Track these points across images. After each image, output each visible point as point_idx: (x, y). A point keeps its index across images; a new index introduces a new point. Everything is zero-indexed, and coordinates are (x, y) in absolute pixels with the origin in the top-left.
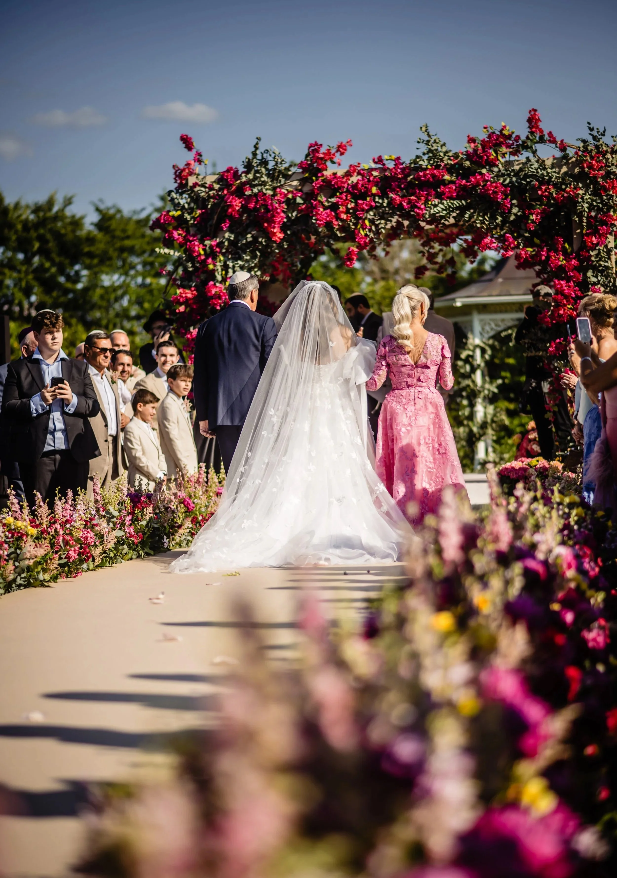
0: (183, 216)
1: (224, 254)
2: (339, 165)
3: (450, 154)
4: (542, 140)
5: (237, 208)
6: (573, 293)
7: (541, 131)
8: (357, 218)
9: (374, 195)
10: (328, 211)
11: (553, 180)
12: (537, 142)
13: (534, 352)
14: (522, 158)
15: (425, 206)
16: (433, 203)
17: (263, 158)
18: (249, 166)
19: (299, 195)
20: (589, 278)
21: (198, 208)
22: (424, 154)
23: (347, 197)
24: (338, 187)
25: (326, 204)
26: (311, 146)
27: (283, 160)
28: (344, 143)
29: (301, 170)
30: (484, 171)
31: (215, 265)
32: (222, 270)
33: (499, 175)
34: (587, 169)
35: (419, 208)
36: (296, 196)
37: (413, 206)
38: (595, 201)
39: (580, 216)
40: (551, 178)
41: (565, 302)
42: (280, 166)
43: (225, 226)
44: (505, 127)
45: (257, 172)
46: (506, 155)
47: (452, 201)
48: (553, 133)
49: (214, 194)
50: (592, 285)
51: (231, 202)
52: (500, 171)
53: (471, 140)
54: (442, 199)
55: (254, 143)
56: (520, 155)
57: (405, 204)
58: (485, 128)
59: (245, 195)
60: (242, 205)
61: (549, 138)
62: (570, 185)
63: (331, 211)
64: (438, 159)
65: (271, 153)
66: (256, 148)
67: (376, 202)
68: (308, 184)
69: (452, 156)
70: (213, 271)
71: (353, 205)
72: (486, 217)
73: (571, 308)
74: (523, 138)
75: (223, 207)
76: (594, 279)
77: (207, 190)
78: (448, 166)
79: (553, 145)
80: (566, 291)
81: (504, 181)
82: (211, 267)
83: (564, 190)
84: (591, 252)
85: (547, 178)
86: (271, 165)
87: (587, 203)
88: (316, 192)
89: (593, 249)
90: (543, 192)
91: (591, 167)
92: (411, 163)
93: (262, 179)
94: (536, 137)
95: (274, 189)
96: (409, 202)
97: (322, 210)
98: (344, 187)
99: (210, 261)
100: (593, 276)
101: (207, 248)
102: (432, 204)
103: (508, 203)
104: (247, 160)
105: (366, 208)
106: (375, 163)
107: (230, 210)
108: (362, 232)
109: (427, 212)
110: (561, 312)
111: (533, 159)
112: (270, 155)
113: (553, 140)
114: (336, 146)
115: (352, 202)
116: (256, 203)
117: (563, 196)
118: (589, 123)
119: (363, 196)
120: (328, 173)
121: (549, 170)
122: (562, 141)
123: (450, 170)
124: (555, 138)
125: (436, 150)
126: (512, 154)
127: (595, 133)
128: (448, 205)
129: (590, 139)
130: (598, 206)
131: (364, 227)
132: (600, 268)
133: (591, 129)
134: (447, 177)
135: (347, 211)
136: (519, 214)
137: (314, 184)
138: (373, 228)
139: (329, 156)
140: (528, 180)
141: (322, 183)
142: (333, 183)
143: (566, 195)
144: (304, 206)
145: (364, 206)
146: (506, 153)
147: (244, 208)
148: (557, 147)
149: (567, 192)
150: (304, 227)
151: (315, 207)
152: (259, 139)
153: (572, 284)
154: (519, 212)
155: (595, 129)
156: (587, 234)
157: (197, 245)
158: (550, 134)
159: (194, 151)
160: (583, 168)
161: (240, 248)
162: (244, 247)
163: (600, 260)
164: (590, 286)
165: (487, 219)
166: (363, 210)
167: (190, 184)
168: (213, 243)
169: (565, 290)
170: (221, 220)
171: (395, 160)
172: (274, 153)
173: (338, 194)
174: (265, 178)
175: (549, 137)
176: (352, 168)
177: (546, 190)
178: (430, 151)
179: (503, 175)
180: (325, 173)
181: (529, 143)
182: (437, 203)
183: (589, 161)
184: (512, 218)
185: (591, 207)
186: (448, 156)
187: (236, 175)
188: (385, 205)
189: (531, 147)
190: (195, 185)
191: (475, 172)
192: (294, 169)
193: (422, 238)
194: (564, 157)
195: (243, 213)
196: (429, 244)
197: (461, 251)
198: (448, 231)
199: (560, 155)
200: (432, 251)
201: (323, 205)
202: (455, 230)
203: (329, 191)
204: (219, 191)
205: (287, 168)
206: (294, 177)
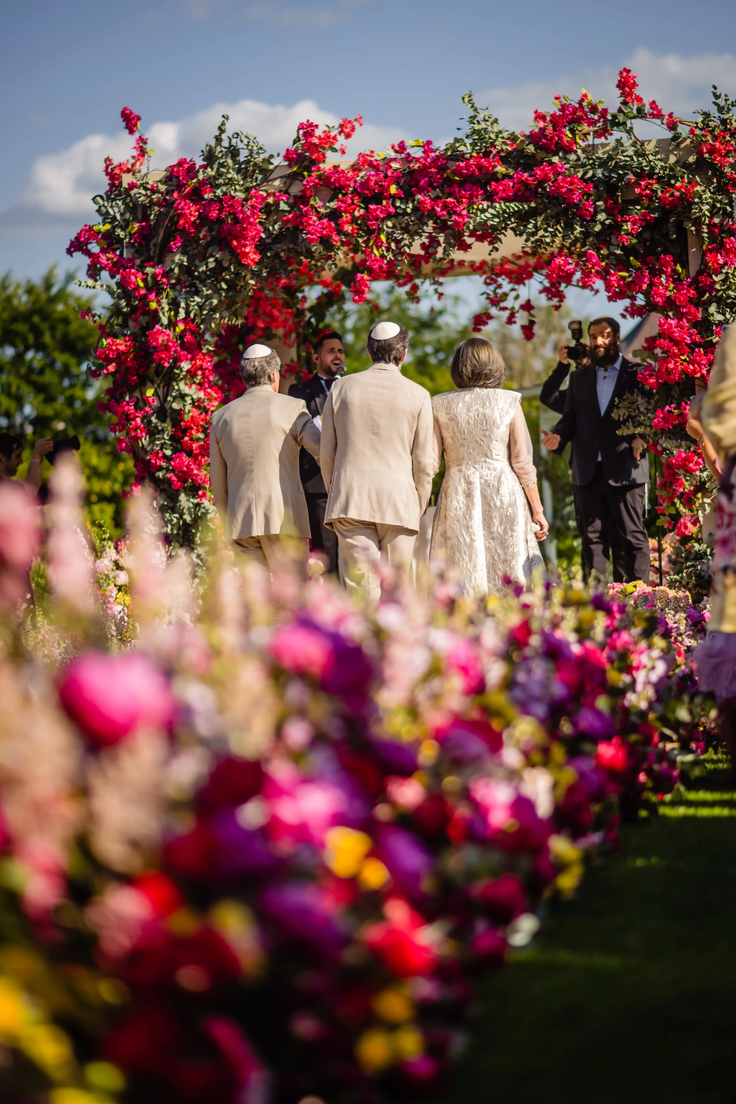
0: (114, 232)
1: (173, 287)
2: (343, 152)
3: (505, 135)
4: (641, 114)
5: (192, 219)
6: (688, 338)
7: (639, 99)
8: (369, 232)
9: (394, 197)
10: (325, 221)
11: (657, 171)
12: (634, 117)
13: (632, 428)
14: (611, 140)
15: (469, 211)
16: (480, 207)
17: (231, 146)
18: (210, 157)
19: (284, 198)
20: (712, 315)
21: (135, 219)
22: (467, 137)
23: (353, 200)
24: (340, 186)
25: (322, 210)
26: (301, 127)
27: (261, 148)
28: (352, 119)
29: (286, 163)
30: (555, 159)
31: (159, 302)
32: (170, 310)
33: (578, 165)
34: (706, 155)
35: (460, 215)
36: (279, 200)
37: (451, 211)
38: (720, 202)
39: (698, 222)
40: (653, 168)
41: (676, 351)
42: (256, 156)
43: (176, 244)
44: (586, 96)
45: (222, 165)
46: (588, 137)
47: (508, 204)
48: (657, 103)
49: (158, 198)
50: (717, 326)
51: (183, 209)
52: (579, 159)
53: (539, 117)
54: (493, 201)
55: (219, 124)
56: (609, 137)
57: (438, 209)
58: (557, 98)
59: (204, 199)
60: (200, 213)
61: (651, 111)
62: (682, 178)
63: (330, 220)
64: (486, 143)
65: (243, 138)
66: (221, 130)
67: (396, 208)
68: (298, 182)
69: (508, 139)
70: (156, 311)
71: (362, 211)
72: (558, 227)
73: (685, 360)
74: (613, 110)
75: (172, 218)
76: (719, 317)
77: (149, 192)
78: (503, 154)
79: (658, 121)
80: (677, 334)
81: (585, 174)
82: (153, 305)
83: (673, 186)
84: (714, 276)
85: (647, 168)
86: (243, 154)
87: (707, 204)
88: (308, 193)
89: (717, 273)
90: (643, 190)
91: (712, 151)
92: (447, 150)
93: (229, 176)
94: (632, 109)
95: (247, 190)
96: (445, 207)
97: (315, 218)
98: (349, 186)
99: (153, 296)
100: (718, 312)
101: (149, 278)
102: (478, 209)
103: (590, 206)
104: (208, 148)
105: (382, 216)
106: (396, 152)
107: (181, 222)
108: (375, 251)
109: (471, 221)
110: (671, 366)
111: (627, 142)
112: (242, 141)
113: (657, 114)
114: (337, 125)
115: (361, 207)
116: (220, 211)
117: (672, 195)
118: (715, 88)
119: (377, 199)
120: (326, 166)
121: (651, 158)
122: (671, 115)
123: (505, 159)
124: (660, 111)
125: (485, 130)
126: (598, 134)
127: (721, 102)
128: (501, 208)
129: (714, 111)
130: (725, 210)
131: (378, 244)
132: (729, 301)
133: (717, 97)
134: (500, 169)
135: (353, 220)
136: (607, 222)
137: (305, 183)
138: (393, 245)
139: (328, 140)
140: (621, 172)
141: (317, 181)
142: (332, 180)
143: (677, 194)
144: (290, 216)
145: (378, 213)
146: (589, 134)
147: (203, 217)
148: (663, 123)
149: (678, 189)
150: (291, 246)
151: (306, 214)
152: (226, 117)
153: (685, 323)
154: (607, 219)
155: (723, 96)
156: (710, 251)
157: (133, 274)
158: (654, 105)
159: (137, 135)
160: (700, 153)
161: (198, 278)
162: (203, 277)
163: (729, 288)
164: (714, 328)
165: (561, 230)
166: (377, 219)
167: (125, 185)
168: (158, 271)
169: (674, 332)
170: (169, 236)
171: (423, 147)
172: (247, 137)
173: (340, 196)
174: (232, 174)
175: (652, 108)
176: (361, 159)
177: (647, 187)
178: (474, 132)
179: (584, 165)
180: (322, 166)
181: (621, 118)
182: (485, 207)
183: (711, 142)
184: (598, 228)
185: (714, 211)
186: (503, 138)
187: (191, 170)
188: (409, 211)
189: (624, 124)
190: (132, 186)
191: (542, 161)
192: (276, 161)
193: (484, 273)
194: (675, 138)
195: (201, 225)
196: (495, 281)
197: (541, 292)
198: (522, 262)
199: (669, 135)
200: (499, 291)
201: (318, 212)
202: (532, 261)
203: (327, 193)
204: (166, 194)
205: (267, 159)
206: (276, 174)
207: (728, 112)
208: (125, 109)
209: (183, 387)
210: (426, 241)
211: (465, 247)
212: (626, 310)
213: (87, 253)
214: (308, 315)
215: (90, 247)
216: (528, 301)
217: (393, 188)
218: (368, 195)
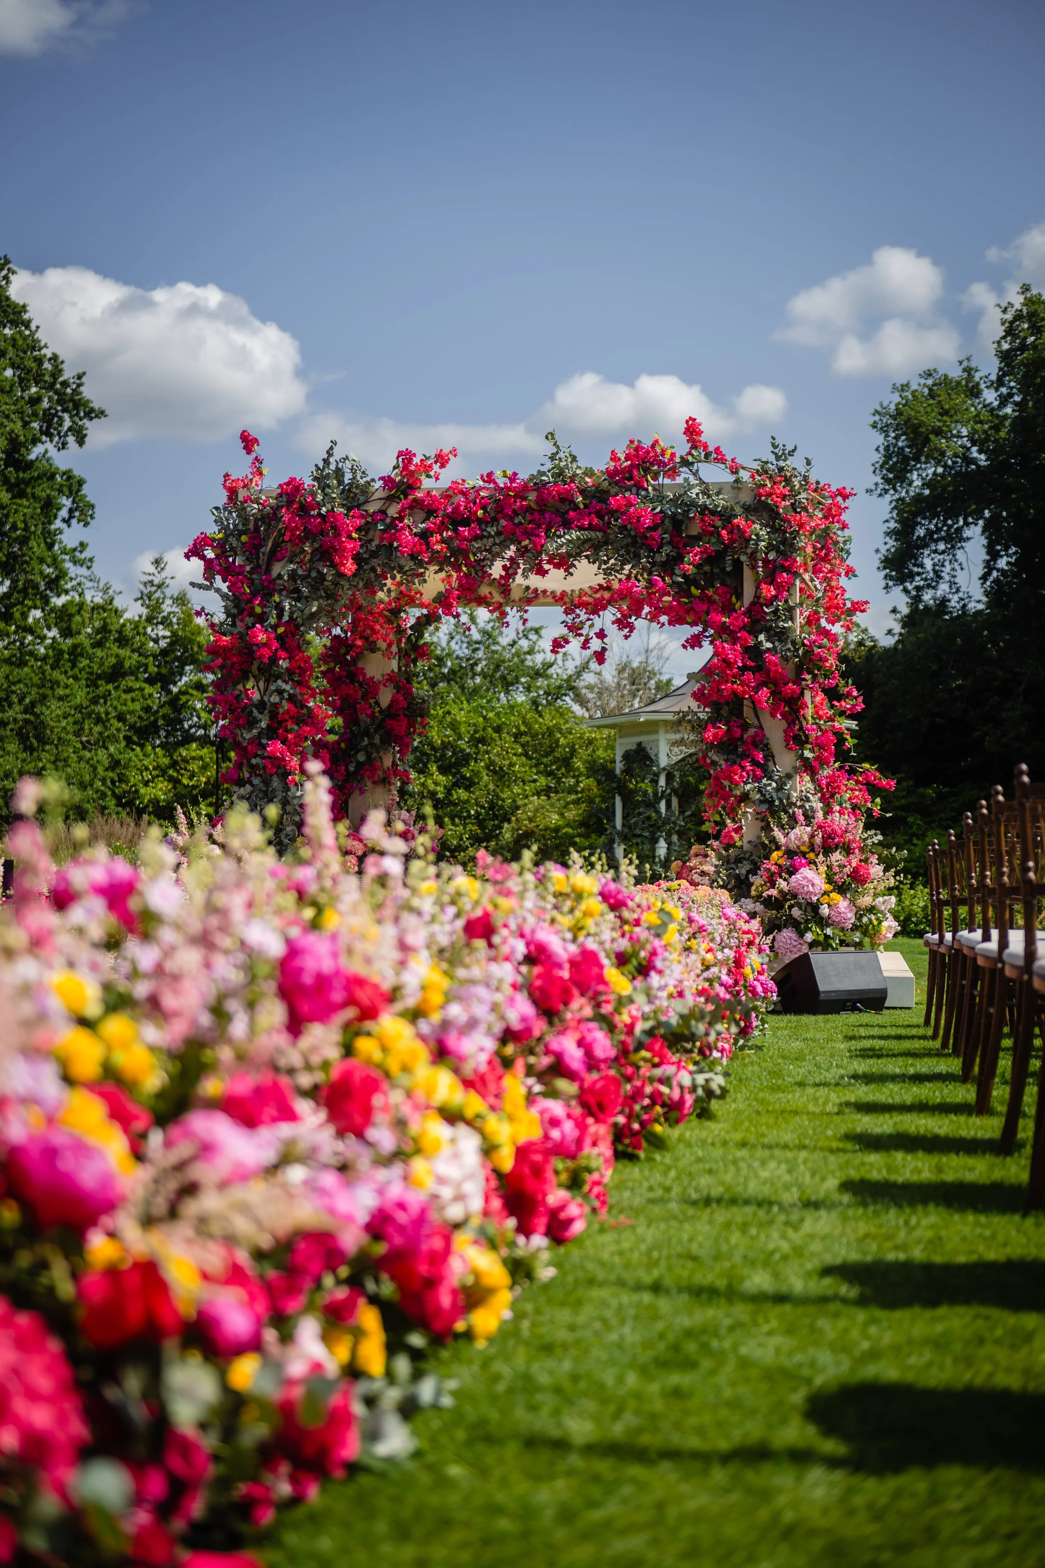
0: (228, 540)
1: (279, 592)
2: (437, 479)
3: (584, 471)
4: (707, 458)
5: (300, 533)
6: (740, 663)
7: (706, 444)
8: (458, 552)
9: (480, 522)
10: (416, 539)
11: (719, 509)
12: (701, 461)
14: (679, 480)
15: (547, 536)
16: (558, 532)
17: (337, 468)
18: (318, 478)
19: (382, 517)
21: (247, 530)
22: (549, 471)
23: (443, 523)
24: (432, 509)
25: (416, 530)
26: (400, 454)
27: (364, 473)
28: (446, 450)
29: (386, 487)
30: (628, 494)
31: (266, 607)
32: (275, 613)
33: (648, 500)
34: (764, 498)
35: (539, 538)
36: (378, 518)
39: (754, 557)
40: (716, 507)
41: (729, 674)
42: (359, 479)
43: (282, 554)
44: (657, 442)
45: (327, 485)
46: (657, 477)
47: (582, 532)
48: (722, 449)
49: (269, 512)
50: (765, 652)
51: (290, 523)
52: (649, 496)
53: (615, 457)
54: (569, 528)
55: (328, 448)
56: (675, 477)
57: (520, 535)
58: (631, 441)
59: (311, 516)
60: (305, 527)
61: (716, 456)
63: (422, 539)
64: (566, 478)
65: (348, 462)
66: (330, 453)
67: (482, 530)
68: (394, 504)
69: (586, 475)
70: (263, 613)
71: (451, 532)
74: (681, 453)
75: (280, 530)
76: (769, 645)
77: (261, 506)
78: (581, 489)
79: (723, 466)
81: (653, 509)
82: (259, 608)
83: (732, 524)
84: (766, 607)
85: (712, 507)
86: (348, 477)
87: (764, 543)
88: (404, 514)
89: (769, 605)
90: (707, 528)
91: (771, 494)
92: (530, 480)
93: (334, 496)
94: (699, 453)
95: (349, 509)
96: (526, 532)
97: (408, 537)
98: (441, 510)
99: (259, 600)
101: (257, 584)
102: (555, 535)
103: (657, 538)
104: (318, 469)
105: (469, 538)
106: (484, 481)
107: (289, 536)
108: (464, 568)
109: (549, 546)
110: (723, 687)
111: (693, 482)
112: (347, 465)
113: (721, 459)
114: (434, 455)
115: (450, 529)
118: (773, 438)
119: (466, 522)
120: (421, 491)
121: (714, 497)
122: (733, 460)
123: (583, 492)
124: (724, 456)
125: (566, 465)
126: (665, 475)
127: (779, 451)
128: (577, 537)
129: (772, 458)
130: (778, 548)
131: (467, 562)
133: (775, 446)
134: (580, 500)
135: (443, 541)
136: (671, 552)
137: (401, 505)
139: (424, 468)
140: (686, 509)
141: (412, 504)
142: (426, 504)
144: (387, 532)
145: (466, 534)
146: (657, 475)
147: (309, 533)
148: (726, 468)
150: (384, 559)
151: (400, 531)
152: (335, 442)
153: (738, 647)
154: (671, 550)
155: (780, 446)
156: (764, 583)
157: (241, 580)
158: (717, 450)
159: (254, 455)
160: (759, 496)
165: (629, 560)
166: (464, 541)
167: (241, 499)
168: (265, 577)
169: (729, 655)
170: (277, 546)
171: (510, 477)
172: (352, 462)
173: (432, 518)
174: (337, 494)
175: (717, 454)
176: (453, 486)
177: (709, 523)
178: (556, 467)
179: (653, 501)
180: (417, 490)
181: (689, 461)
182: (562, 534)
183: (770, 487)
184: (662, 557)
185: (769, 550)
186: (581, 474)
187: (300, 489)
188: (493, 534)
189: (692, 466)
190: (247, 500)
191: (616, 494)
192: (376, 486)
193: (565, 604)
194: (737, 481)
195: (307, 538)
196: (574, 612)
197: (613, 623)
198: (598, 596)
199: (731, 478)
200: (577, 620)
201: (412, 530)
202: (607, 595)
203: (421, 515)
204: (276, 509)
205: (368, 483)
206: (377, 495)
207: (785, 460)
208: (244, 431)
209: (283, 684)
210: (508, 564)
211: (542, 572)
212: (687, 641)
213: (203, 557)
214: (409, 632)
215: (206, 552)
216: (602, 630)
217: (480, 513)
218: (457, 519)
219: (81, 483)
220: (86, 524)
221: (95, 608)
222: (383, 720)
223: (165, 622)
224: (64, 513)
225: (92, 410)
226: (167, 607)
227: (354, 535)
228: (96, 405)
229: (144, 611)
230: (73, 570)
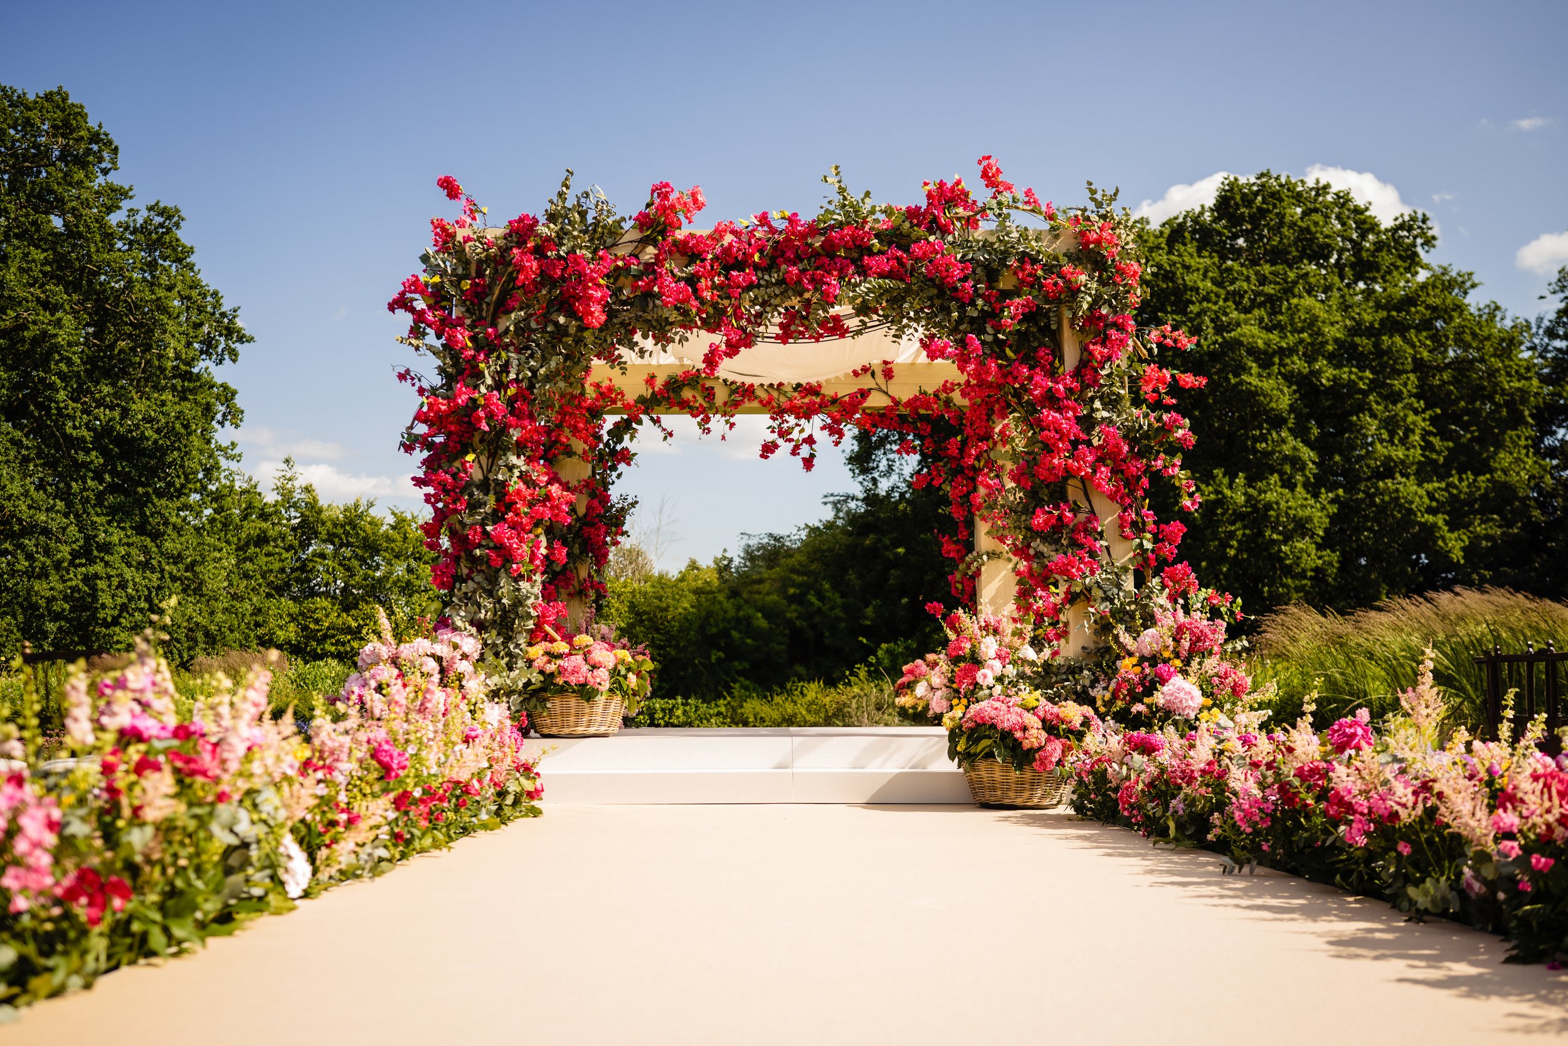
0: (443, 286)
1: (506, 348)
3: (878, 211)
5: (533, 276)
8: (729, 300)
9: (758, 266)
10: (682, 285)
11: (1041, 258)
12: (1012, 206)
16: (853, 281)
17: (578, 203)
18: (552, 217)
19: (635, 262)
20: (1097, 410)
21: (468, 276)
23: (712, 267)
24: (698, 252)
25: (678, 274)
26: (655, 187)
27: (611, 210)
29: (638, 227)
30: (933, 239)
31: (488, 363)
33: (955, 247)
34: (1092, 246)
36: (630, 264)
40: (1038, 253)
41: (1061, 446)
42: (605, 218)
43: (513, 303)
44: (958, 182)
45: (567, 222)
46: (963, 221)
49: (496, 253)
51: (523, 265)
52: (955, 242)
54: (866, 276)
55: (563, 179)
57: (806, 282)
59: (546, 257)
60: (542, 271)
63: (687, 285)
64: (859, 216)
65: (592, 197)
66: (566, 186)
67: (761, 277)
68: (651, 245)
71: (723, 278)
75: (510, 274)
76: (1105, 414)
77: (485, 247)
80: (1064, 426)
81: (964, 255)
82: (482, 366)
83: (1057, 274)
84: (1098, 372)
85: (1033, 253)
86: (591, 215)
87: (1091, 294)
88: (661, 256)
90: (1026, 275)
92: (815, 222)
93: (576, 233)
95: (595, 251)
96: (813, 280)
97: (671, 281)
98: (708, 253)
99: (482, 358)
100: (1102, 409)
101: (479, 339)
103: (970, 290)
104: (551, 207)
105: (743, 284)
106: (758, 221)
107: (520, 279)
110: (1055, 461)
112: (591, 201)
115: (721, 274)
116: (564, 269)
117: (1056, 283)
118: (1090, 183)
119: (739, 266)
120: (681, 233)
121: (1034, 244)
127: (1098, 197)
129: (1091, 206)
130: (1110, 302)
131: (738, 315)
133: (1093, 192)
134: (873, 246)
135: (714, 287)
136: (987, 307)
137: (659, 246)
141: (673, 246)
142: (688, 246)
143: (1060, 281)
144: (641, 280)
145: (740, 281)
146: (964, 218)
147: (545, 275)
149: (1062, 278)
151: (660, 278)
152: (570, 172)
153: (1071, 416)
154: (986, 304)
156: (1093, 342)
157: (462, 334)
160: (1084, 244)
163: (1113, 384)
166: (739, 286)
167: (459, 239)
168: (490, 330)
169: (1062, 424)
170: (505, 294)
171: (788, 220)
172: (597, 198)
173: (698, 262)
176: (723, 226)
177: (1031, 273)
179: (961, 248)
180: (676, 232)
182: (858, 282)
183: (1096, 232)
184: (976, 313)
185: (1099, 302)
187: (533, 227)
188: (775, 280)
190: (467, 239)
191: (918, 240)
192: (627, 226)
194: (1053, 230)
195: (542, 284)
196: (781, 417)
197: (822, 429)
199: (1047, 226)
201: (673, 275)
203: (685, 258)
204: (505, 250)
205: (619, 222)
206: (626, 238)
207: (1106, 207)
209: (513, 459)
210: (785, 320)
213: (412, 310)
214: (606, 437)
215: (415, 303)
216: (811, 436)
217: (756, 257)
218: (730, 261)
219: (234, 393)
220: (237, 426)
221: (243, 492)
222: (580, 528)
223: (295, 506)
224: (219, 417)
225: (244, 336)
226: (297, 496)
227: (601, 281)
228: (247, 333)
229: (279, 498)
230: (223, 462)
